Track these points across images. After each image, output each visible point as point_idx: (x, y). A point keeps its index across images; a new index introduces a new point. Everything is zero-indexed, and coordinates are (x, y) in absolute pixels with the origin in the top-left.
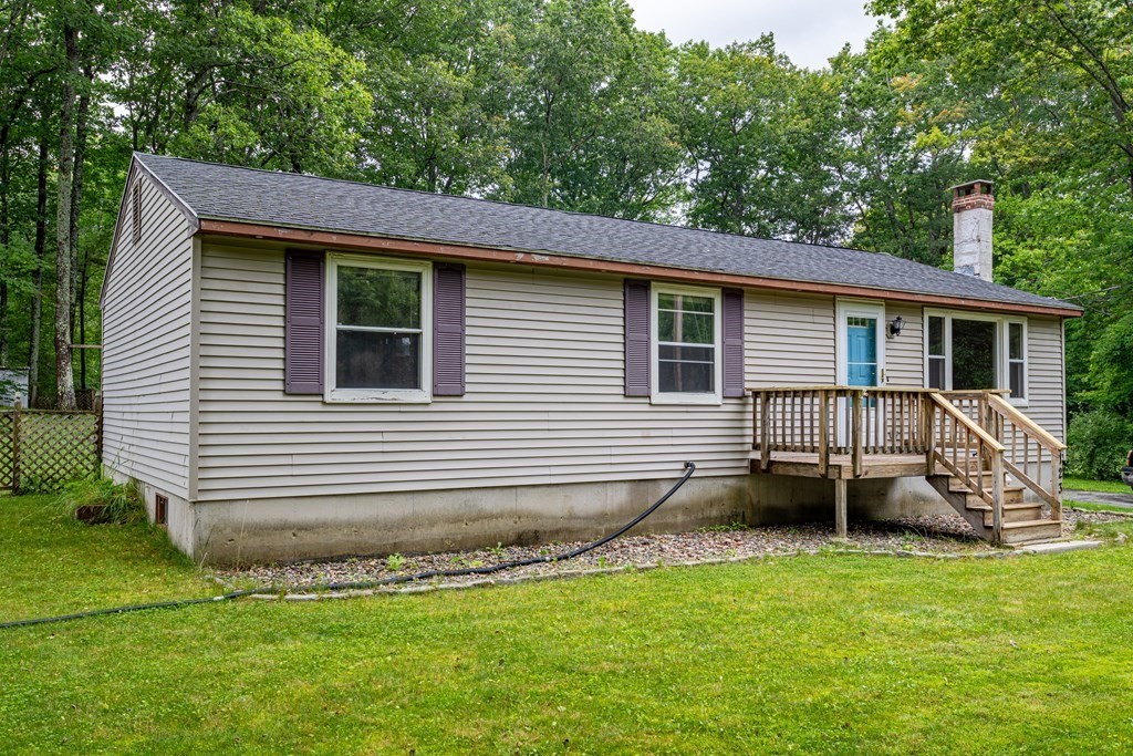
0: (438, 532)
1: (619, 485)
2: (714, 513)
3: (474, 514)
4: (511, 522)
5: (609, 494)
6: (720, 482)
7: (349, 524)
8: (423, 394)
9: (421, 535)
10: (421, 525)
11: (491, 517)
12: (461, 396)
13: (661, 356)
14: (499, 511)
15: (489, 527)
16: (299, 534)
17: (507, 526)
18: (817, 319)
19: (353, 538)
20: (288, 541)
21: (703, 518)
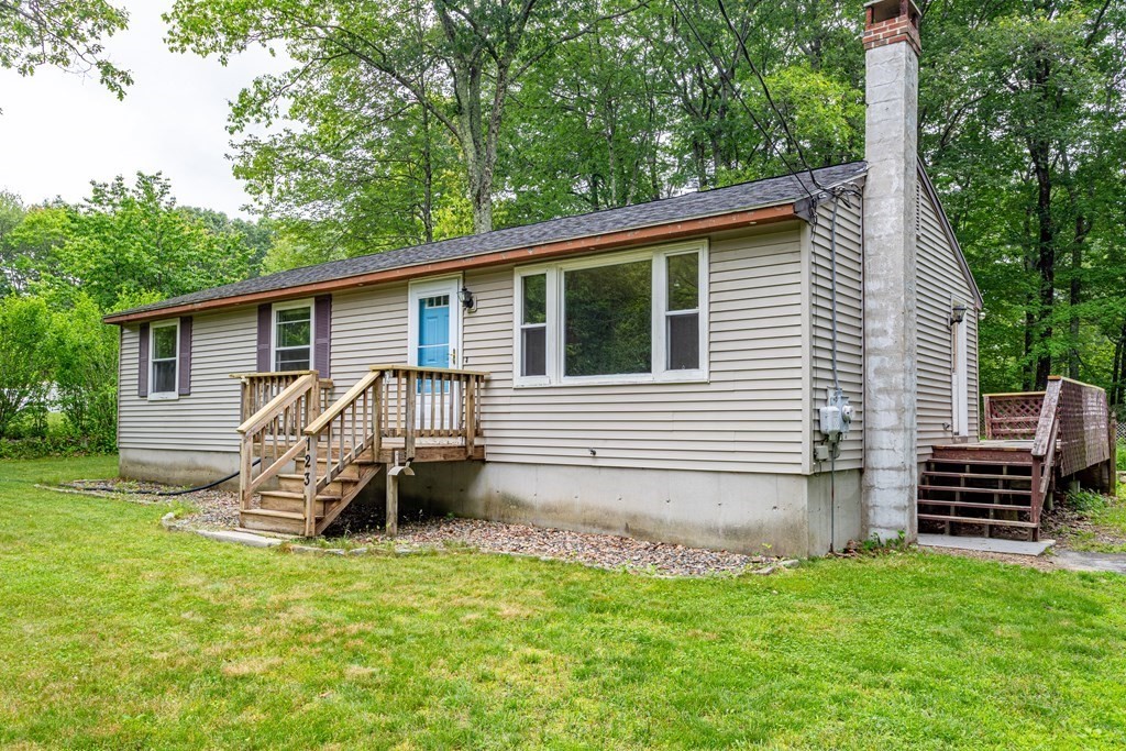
8: (176, 394)
12: (190, 395)
13: (278, 359)
18: (391, 308)
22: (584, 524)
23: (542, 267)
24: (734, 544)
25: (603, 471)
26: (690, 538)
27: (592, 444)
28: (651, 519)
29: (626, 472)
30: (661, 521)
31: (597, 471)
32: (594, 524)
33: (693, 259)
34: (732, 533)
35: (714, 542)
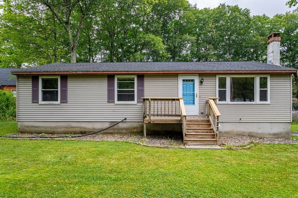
0: (62, 130)
1: (107, 123)
2: (135, 131)
3: (70, 127)
4: (79, 129)
5: (104, 124)
6: (138, 123)
7: (45, 127)
8: (59, 102)
9: (59, 130)
10: (59, 128)
11: (74, 127)
12: (67, 102)
13: (118, 92)
14: (76, 126)
15: (74, 130)
16: (36, 128)
17: (78, 130)
18: (171, 81)
19: (45, 130)
20: (33, 129)
21: (132, 132)
22: (237, 135)
23: (226, 76)
24: (275, 136)
25: (242, 123)
26: (265, 136)
27: (241, 117)
28: (255, 133)
29: (248, 123)
30: (258, 133)
31: (241, 123)
32: (240, 135)
33: (266, 78)
34: (274, 134)
35: (270, 136)
